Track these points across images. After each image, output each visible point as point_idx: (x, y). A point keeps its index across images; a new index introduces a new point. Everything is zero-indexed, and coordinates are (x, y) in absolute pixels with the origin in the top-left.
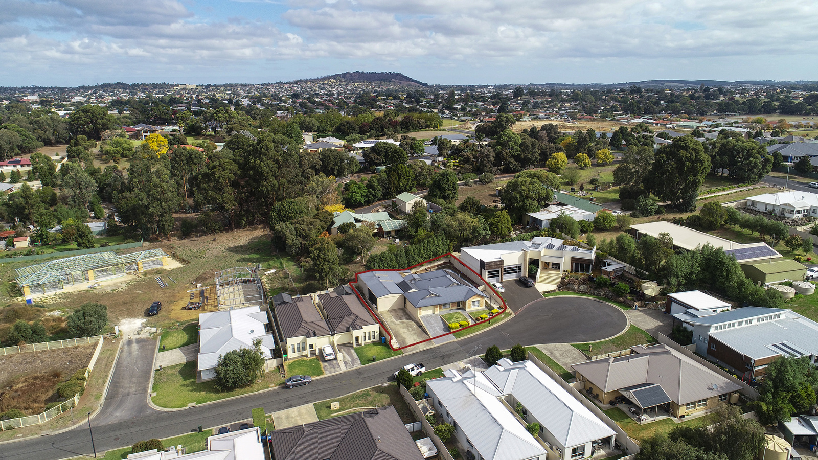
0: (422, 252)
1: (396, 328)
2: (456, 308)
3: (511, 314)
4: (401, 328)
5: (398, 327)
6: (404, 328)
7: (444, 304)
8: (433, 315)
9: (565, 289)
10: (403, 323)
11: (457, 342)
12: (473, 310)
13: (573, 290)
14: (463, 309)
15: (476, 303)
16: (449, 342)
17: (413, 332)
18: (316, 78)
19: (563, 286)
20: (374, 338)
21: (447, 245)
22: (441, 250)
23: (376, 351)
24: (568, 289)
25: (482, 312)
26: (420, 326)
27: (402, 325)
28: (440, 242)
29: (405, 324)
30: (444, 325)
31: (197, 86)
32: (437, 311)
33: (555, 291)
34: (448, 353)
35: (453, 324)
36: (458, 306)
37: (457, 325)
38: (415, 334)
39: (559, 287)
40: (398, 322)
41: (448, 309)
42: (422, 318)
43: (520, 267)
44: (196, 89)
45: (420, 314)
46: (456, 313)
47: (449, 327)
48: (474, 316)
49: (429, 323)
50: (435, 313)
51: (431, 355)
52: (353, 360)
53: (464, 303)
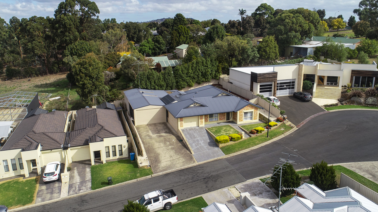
0: (190, 72)
1: (151, 142)
2: (225, 121)
3: (292, 127)
4: (156, 142)
5: (153, 141)
6: (160, 142)
7: (211, 116)
8: (197, 128)
9: (349, 102)
10: (160, 136)
11: (227, 159)
12: (246, 124)
13: (360, 104)
14: (234, 122)
15: (249, 115)
16: (216, 159)
17: (170, 147)
19: (345, 100)
20: (121, 154)
21: (215, 66)
22: (210, 70)
23: (118, 170)
24: (353, 102)
25: (257, 125)
26: (180, 140)
27: (158, 139)
28: (209, 63)
29: (162, 138)
30: (210, 139)
32: (203, 123)
33: (337, 105)
34: (214, 174)
35: (222, 136)
36: (228, 118)
37: (227, 138)
38: (172, 149)
39: (340, 101)
40: (154, 136)
41: (216, 122)
42: (183, 130)
43: (294, 82)
45: (182, 126)
46: (224, 126)
47: (217, 141)
48: (247, 129)
49: (192, 136)
50: (200, 126)
51: (190, 176)
52: (83, 182)
53: (235, 114)
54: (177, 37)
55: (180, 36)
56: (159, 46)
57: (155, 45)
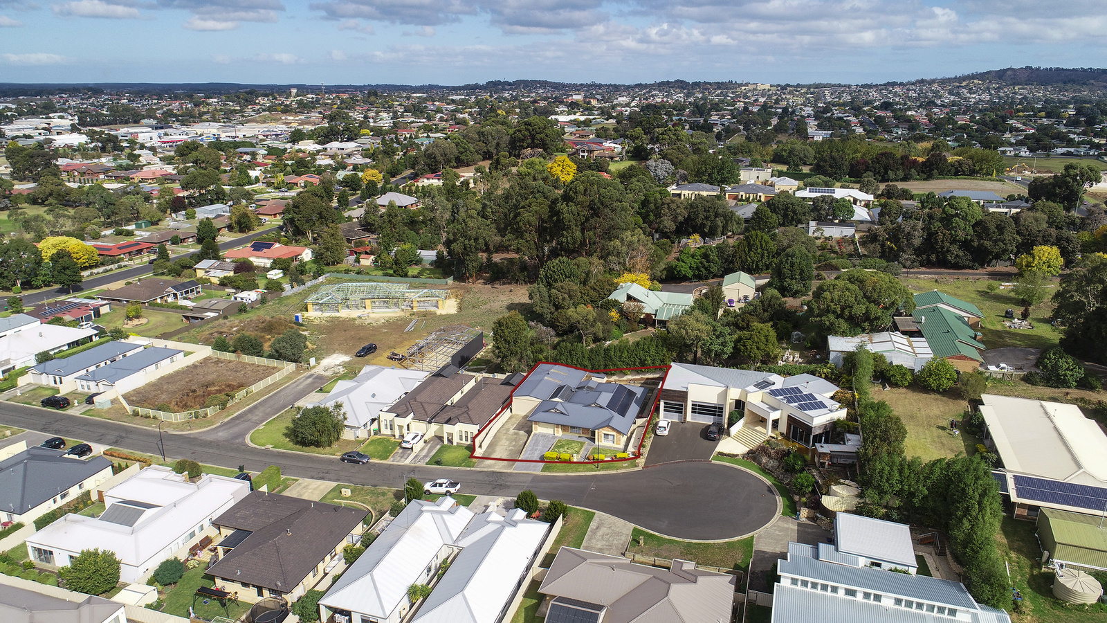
2: (589, 436)
3: (637, 466)
4: (506, 439)
5: (504, 437)
6: (509, 440)
7: (572, 428)
8: (551, 436)
9: (752, 457)
13: (759, 463)
15: (611, 438)
17: (510, 448)
18: (953, 76)
23: (460, 455)
27: (509, 437)
31: (771, 86)
33: (736, 456)
36: (593, 435)
37: (555, 456)
39: (748, 452)
40: (512, 431)
42: (535, 435)
43: (721, 409)
44: (769, 90)
45: (536, 429)
46: (578, 441)
49: (535, 443)
50: (556, 434)
52: (427, 456)
54: (745, 251)
55: (750, 250)
56: (707, 264)
57: (701, 263)
